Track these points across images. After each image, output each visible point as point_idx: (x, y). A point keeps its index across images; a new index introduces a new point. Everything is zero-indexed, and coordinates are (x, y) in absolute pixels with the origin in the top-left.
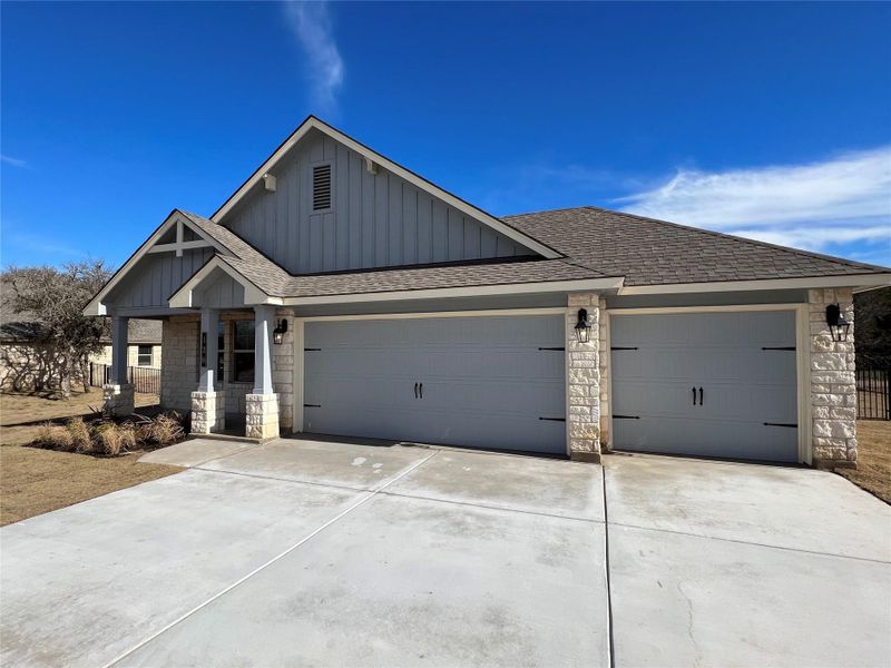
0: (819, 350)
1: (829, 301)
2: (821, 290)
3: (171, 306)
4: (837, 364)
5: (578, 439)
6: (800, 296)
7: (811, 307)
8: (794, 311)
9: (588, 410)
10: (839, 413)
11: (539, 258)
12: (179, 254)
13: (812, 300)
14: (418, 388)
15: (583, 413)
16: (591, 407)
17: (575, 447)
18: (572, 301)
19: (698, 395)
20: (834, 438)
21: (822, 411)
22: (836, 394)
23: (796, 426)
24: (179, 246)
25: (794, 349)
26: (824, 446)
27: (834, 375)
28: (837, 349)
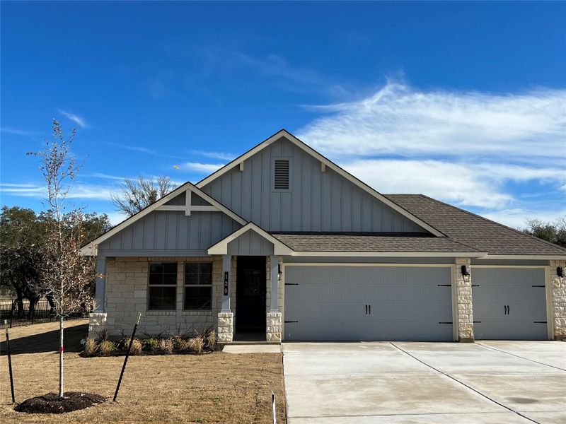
0: (555, 287)
1: (558, 266)
2: (555, 261)
3: (209, 253)
4: (562, 293)
5: (463, 331)
6: (546, 263)
7: (552, 268)
8: (544, 269)
9: (467, 316)
10: (563, 315)
11: (432, 236)
12: (188, 214)
13: (551, 264)
14: (368, 308)
15: (465, 318)
16: (469, 315)
17: (462, 335)
18: (457, 261)
19: (507, 309)
20: (562, 326)
21: (557, 314)
22: (562, 306)
23: (546, 322)
24: (188, 208)
25: (544, 286)
26: (559, 330)
27: (560, 298)
28: (561, 287)
